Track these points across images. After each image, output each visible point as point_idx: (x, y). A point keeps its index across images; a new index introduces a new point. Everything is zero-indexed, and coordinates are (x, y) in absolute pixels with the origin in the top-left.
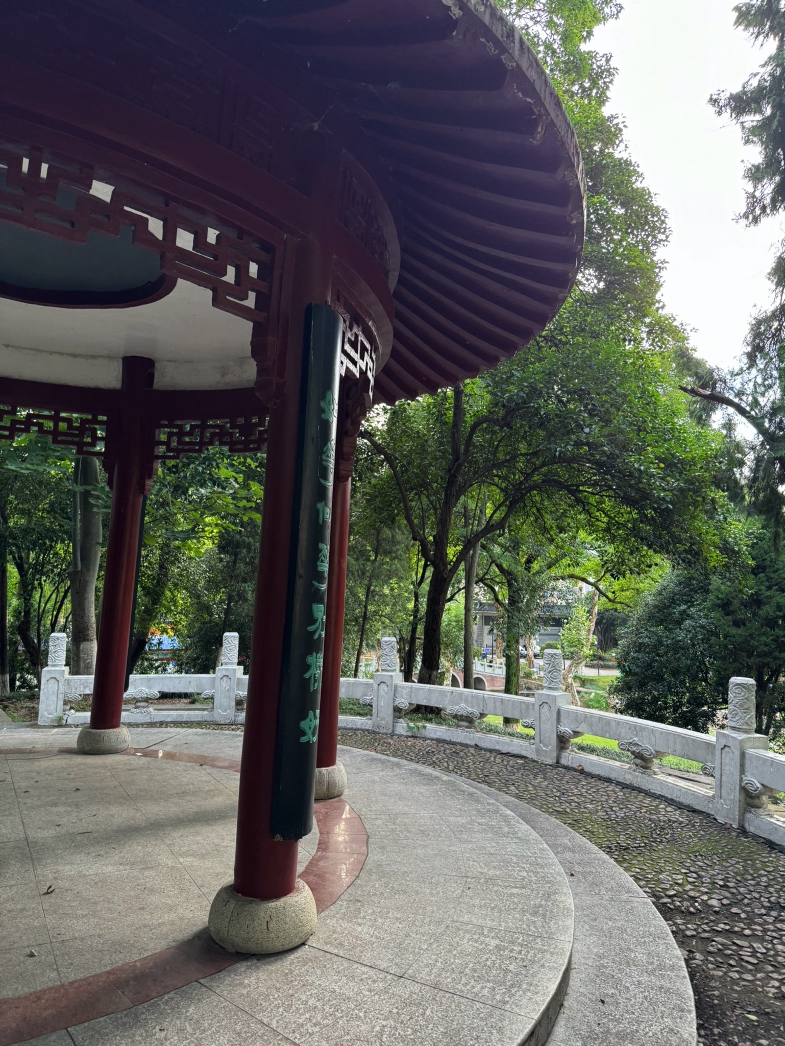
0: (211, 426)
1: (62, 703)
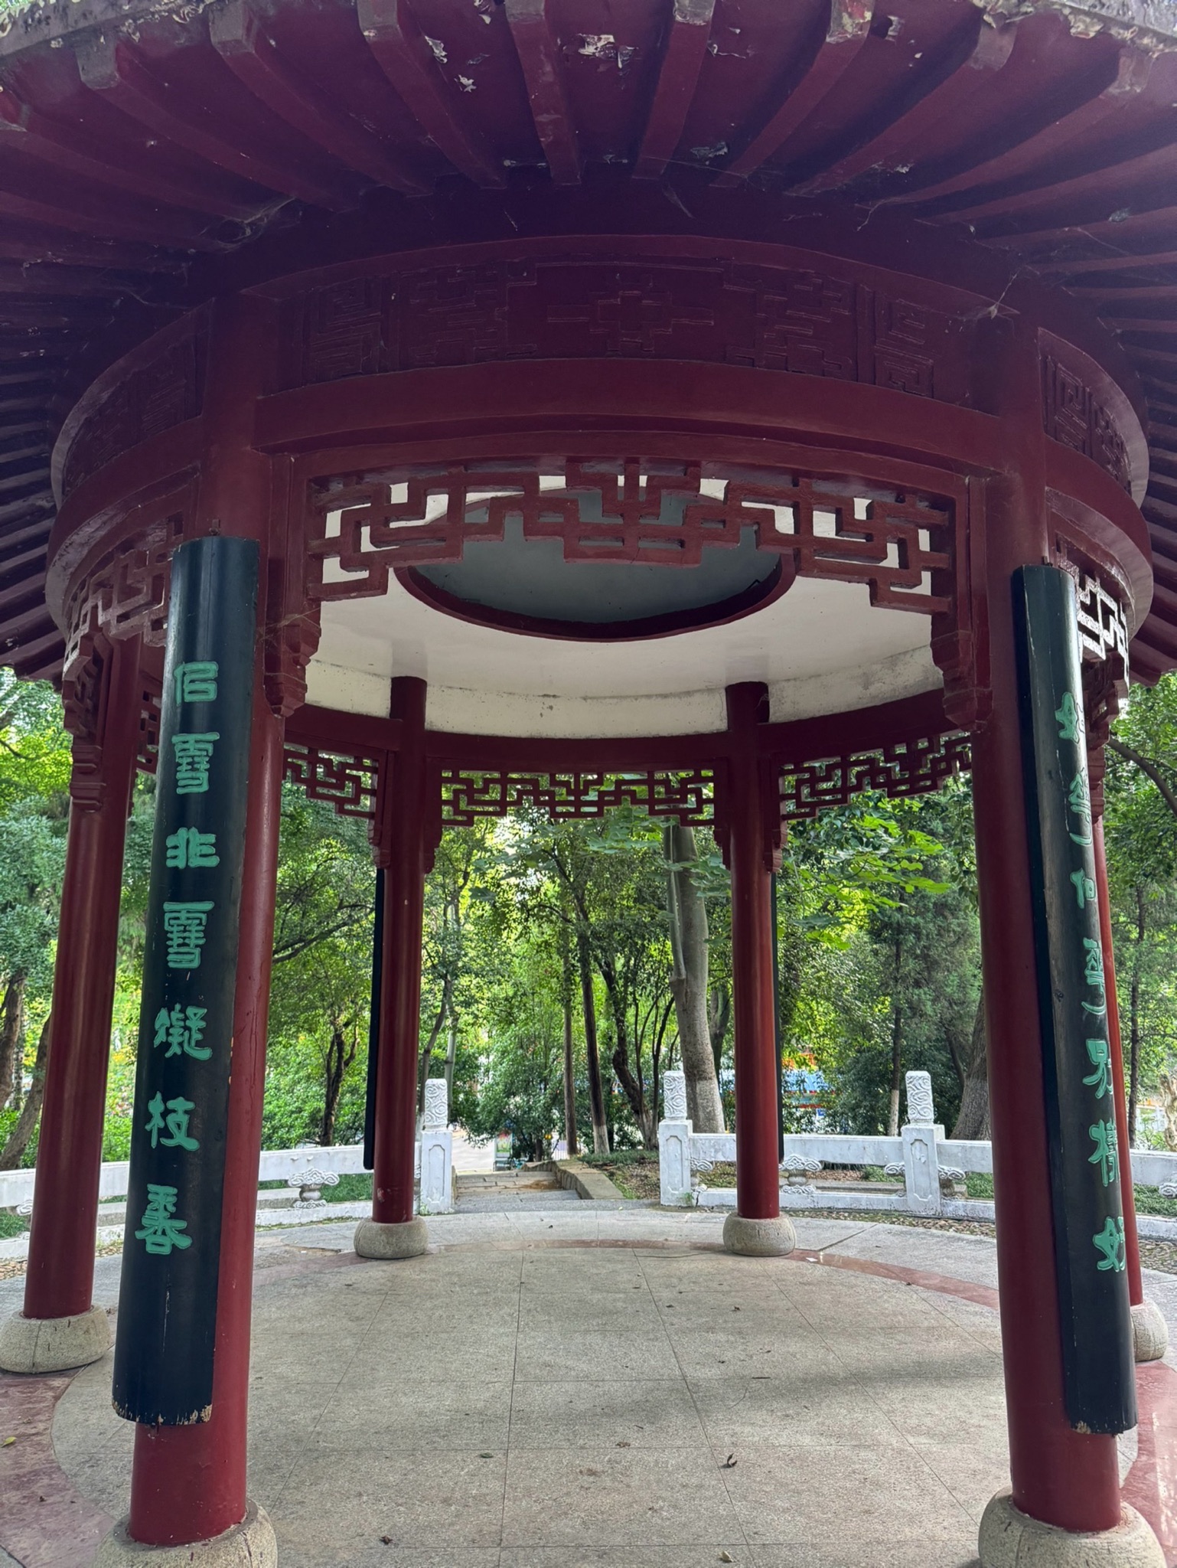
0: (858, 763)
1: (687, 1173)
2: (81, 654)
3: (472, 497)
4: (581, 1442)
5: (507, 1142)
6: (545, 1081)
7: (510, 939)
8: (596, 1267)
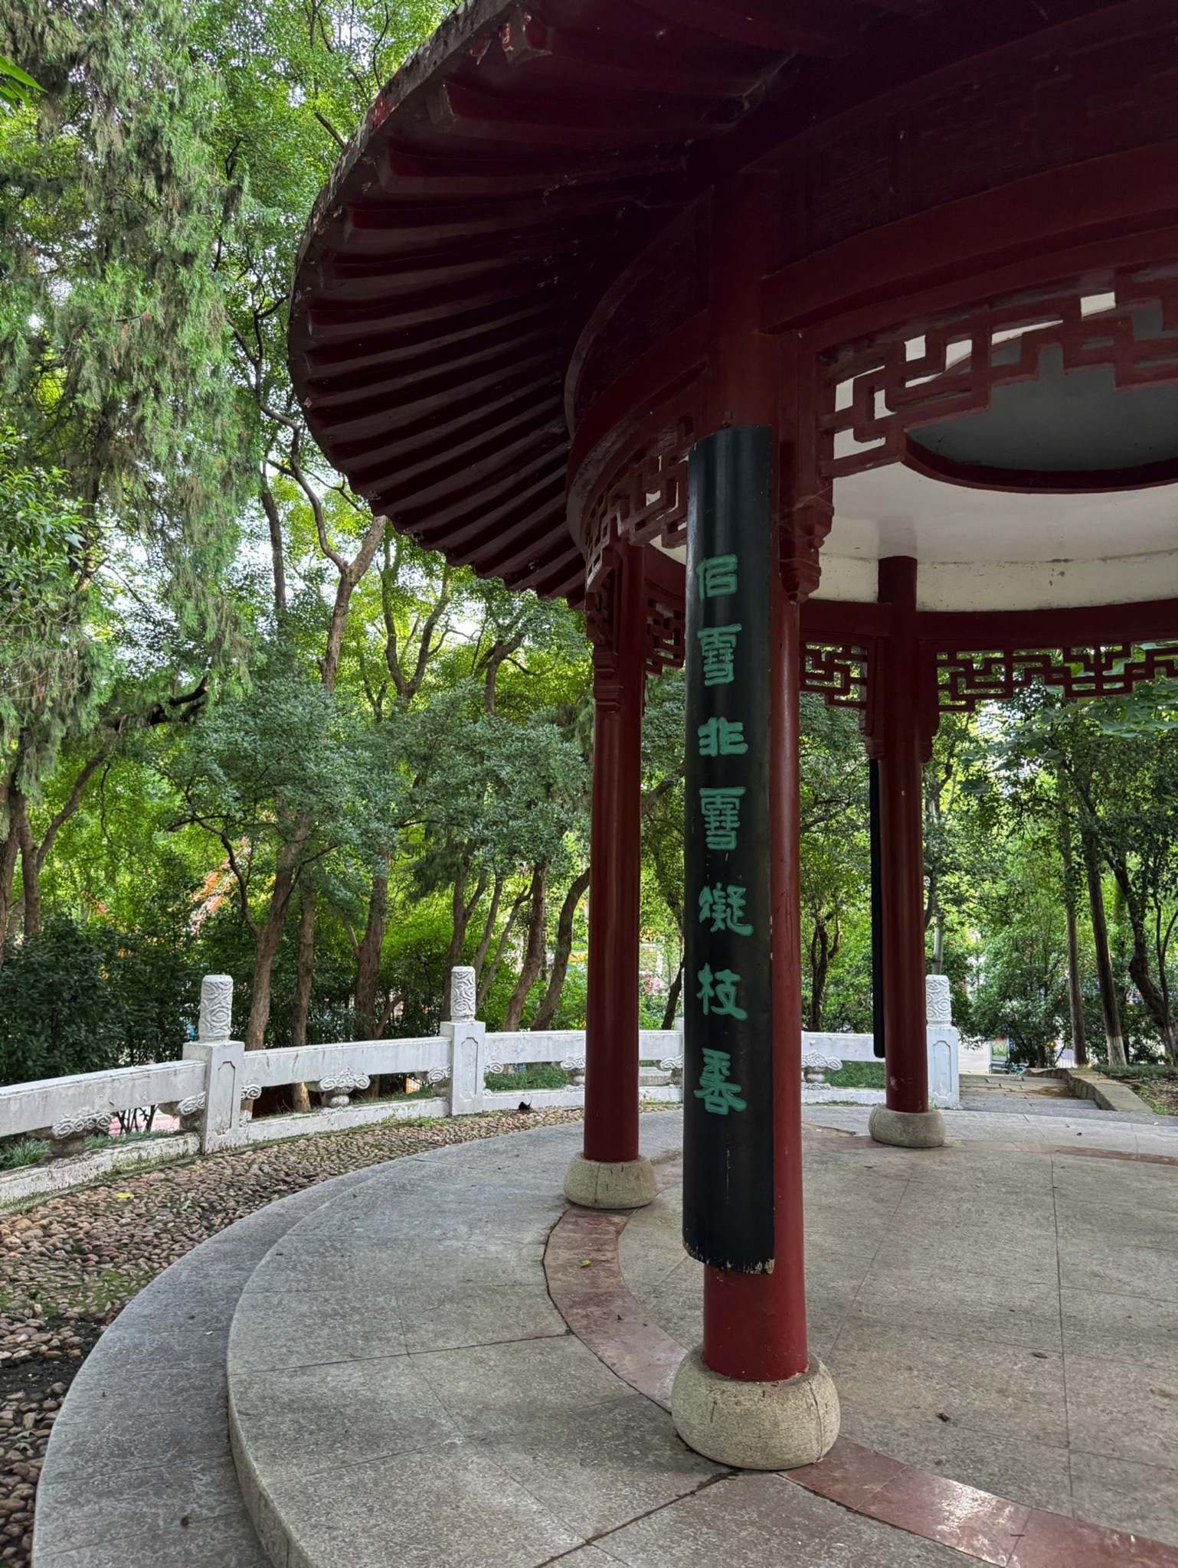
2: (603, 565)
3: (998, 337)
4: (1148, 1360)
5: (1003, 1046)
6: (1046, 986)
7: (1000, 834)
8: (1141, 1181)
